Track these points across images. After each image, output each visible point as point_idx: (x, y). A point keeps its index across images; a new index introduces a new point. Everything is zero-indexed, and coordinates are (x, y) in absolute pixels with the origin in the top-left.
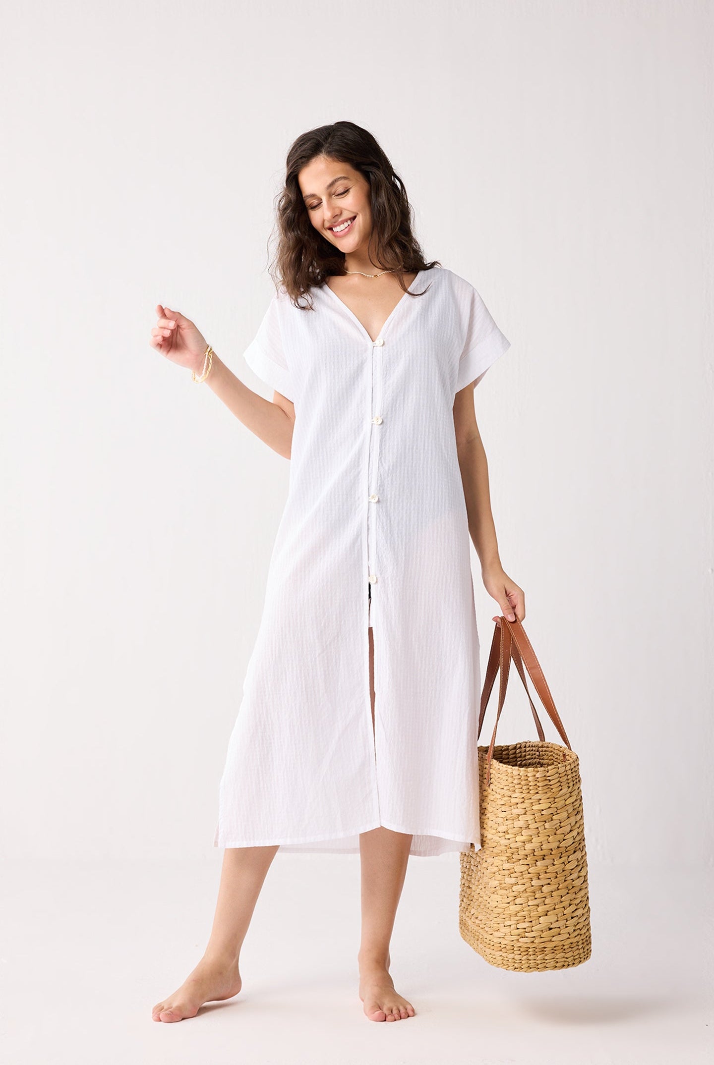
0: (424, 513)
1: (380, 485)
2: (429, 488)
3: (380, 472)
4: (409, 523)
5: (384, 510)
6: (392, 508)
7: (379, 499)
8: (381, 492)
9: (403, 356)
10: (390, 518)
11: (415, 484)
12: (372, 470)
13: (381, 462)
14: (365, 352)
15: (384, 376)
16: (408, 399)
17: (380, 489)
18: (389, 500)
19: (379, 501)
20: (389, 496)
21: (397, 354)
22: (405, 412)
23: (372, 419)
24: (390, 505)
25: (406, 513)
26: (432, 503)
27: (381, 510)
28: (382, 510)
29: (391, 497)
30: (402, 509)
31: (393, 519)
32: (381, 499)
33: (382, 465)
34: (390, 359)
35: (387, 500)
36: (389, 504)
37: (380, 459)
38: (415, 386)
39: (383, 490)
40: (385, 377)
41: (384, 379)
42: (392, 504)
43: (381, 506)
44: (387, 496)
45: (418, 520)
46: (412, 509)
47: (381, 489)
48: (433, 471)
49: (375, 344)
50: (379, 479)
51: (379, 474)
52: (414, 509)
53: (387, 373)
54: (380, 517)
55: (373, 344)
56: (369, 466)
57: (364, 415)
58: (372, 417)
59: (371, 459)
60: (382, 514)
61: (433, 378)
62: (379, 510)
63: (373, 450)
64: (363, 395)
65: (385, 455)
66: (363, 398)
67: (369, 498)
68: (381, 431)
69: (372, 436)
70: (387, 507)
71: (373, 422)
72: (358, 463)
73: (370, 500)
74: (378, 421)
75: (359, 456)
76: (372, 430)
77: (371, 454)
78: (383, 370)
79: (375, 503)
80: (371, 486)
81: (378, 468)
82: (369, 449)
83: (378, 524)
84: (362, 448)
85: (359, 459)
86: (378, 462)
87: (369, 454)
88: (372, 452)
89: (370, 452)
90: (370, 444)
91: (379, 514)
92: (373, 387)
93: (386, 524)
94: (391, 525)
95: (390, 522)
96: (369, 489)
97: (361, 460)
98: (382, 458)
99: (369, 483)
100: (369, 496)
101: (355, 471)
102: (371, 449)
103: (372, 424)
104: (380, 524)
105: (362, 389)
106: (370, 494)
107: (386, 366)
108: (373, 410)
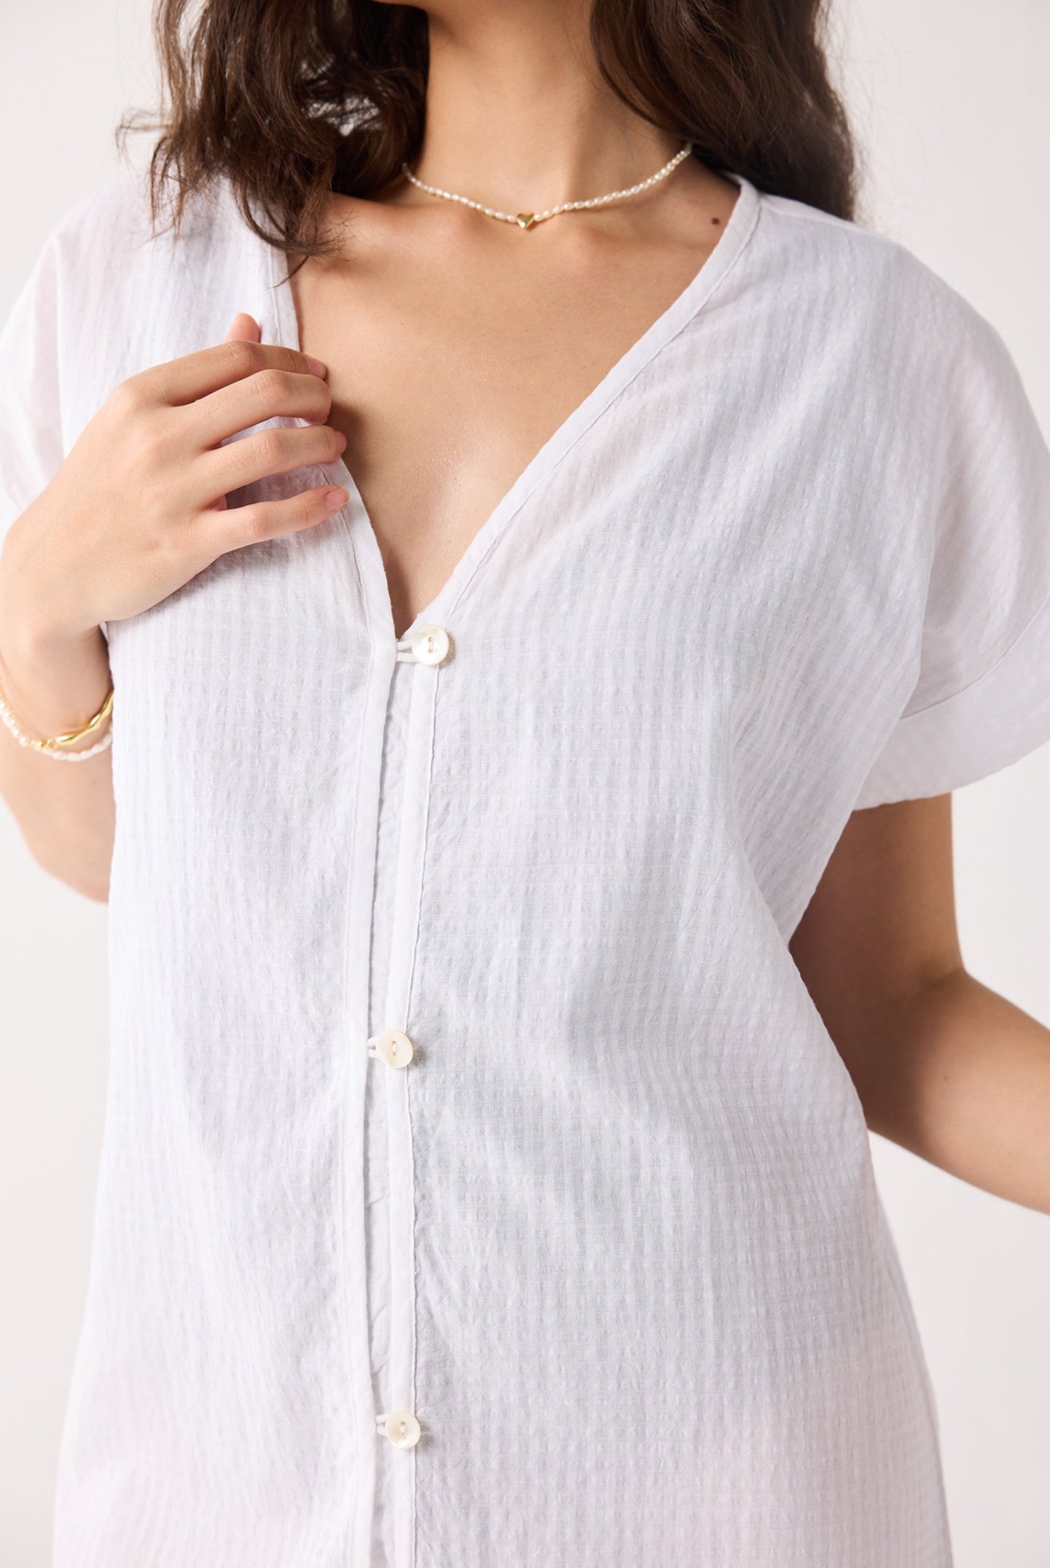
0: (650, 1481)
1: (428, 1365)
2: (670, 1366)
3: (426, 1300)
4: (579, 1535)
5: (451, 1482)
6: (494, 1464)
7: (424, 1428)
8: (436, 1393)
9: (530, 730)
10: (484, 1516)
11: (602, 1354)
12: (387, 1291)
13: (429, 1250)
14: (353, 687)
15: (434, 820)
16: (543, 947)
17: (429, 1382)
18: (476, 1429)
19: (426, 1442)
20: (475, 1411)
21: (500, 715)
22: (525, 1015)
23: (370, 1036)
24: (485, 1448)
25: (562, 1486)
26: (687, 1433)
27: (436, 1479)
28: (444, 1480)
29: (486, 1414)
30: (543, 1468)
31: (496, 1518)
32: (436, 1428)
33: (434, 1265)
34: (466, 734)
35: (465, 1429)
36: (475, 1447)
37: (421, 1235)
38: (579, 889)
39: (447, 1382)
40: (441, 824)
41: (432, 838)
42: (494, 1446)
43: (436, 1464)
44: (467, 1410)
45: (618, 1516)
46: (589, 1464)
47: (437, 1379)
48: (691, 1283)
49: (409, 650)
50: (424, 1331)
51: (422, 1311)
52: (599, 1466)
53: (448, 805)
54: (434, 1514)
55: (398, 651)
56: (369, 1267)
57: (331, 1011)
58: (370, 1025)
59: (377, 1231)
60: (442, 1500)
61: (677, 836)
62: (427, 1479)
63: (384, 1189)
64: (329, 906)
65: (444, 1219)
66: (328, 926)
67: (380, 1418)
68: (416, 1096)
69: (371, 1119)
70: (467, 1461)
71: (372, 1054)
72: (318, 1245)
73: (383, 1431)
74: (394, 1054)
75: (319, 1213)
76: (369, 1092)
77: (378, 1210)
78: (433, 789)
79: (409, 1450)
80: (384, 1368)
81: (415, 1280)
82: (362, 1183)
83: (422, 1544)
84: (329, 1179)
85: (319, 1228)
86: (415, 1253)
87: (368, 1209)
88: (381, 1198)
89: (372, 1199)
90: (366, 1160)
91: (429, 1498)
92: (379, 873)
93: (464, 1550)
94: (487, 1549)
95: (484, 1533)
96: (374, 1376)
97: (327, 1233)
98: (432, 1231)
99: (373, 1351)
100: (378, 1409)
101: (307, 1281)
102: (374, 1183)
103: (371, 1063)
104: (431, 1549)
105: (323, 878)
106: (384, 1403)
107: (449, 771)
108: (374, 989)
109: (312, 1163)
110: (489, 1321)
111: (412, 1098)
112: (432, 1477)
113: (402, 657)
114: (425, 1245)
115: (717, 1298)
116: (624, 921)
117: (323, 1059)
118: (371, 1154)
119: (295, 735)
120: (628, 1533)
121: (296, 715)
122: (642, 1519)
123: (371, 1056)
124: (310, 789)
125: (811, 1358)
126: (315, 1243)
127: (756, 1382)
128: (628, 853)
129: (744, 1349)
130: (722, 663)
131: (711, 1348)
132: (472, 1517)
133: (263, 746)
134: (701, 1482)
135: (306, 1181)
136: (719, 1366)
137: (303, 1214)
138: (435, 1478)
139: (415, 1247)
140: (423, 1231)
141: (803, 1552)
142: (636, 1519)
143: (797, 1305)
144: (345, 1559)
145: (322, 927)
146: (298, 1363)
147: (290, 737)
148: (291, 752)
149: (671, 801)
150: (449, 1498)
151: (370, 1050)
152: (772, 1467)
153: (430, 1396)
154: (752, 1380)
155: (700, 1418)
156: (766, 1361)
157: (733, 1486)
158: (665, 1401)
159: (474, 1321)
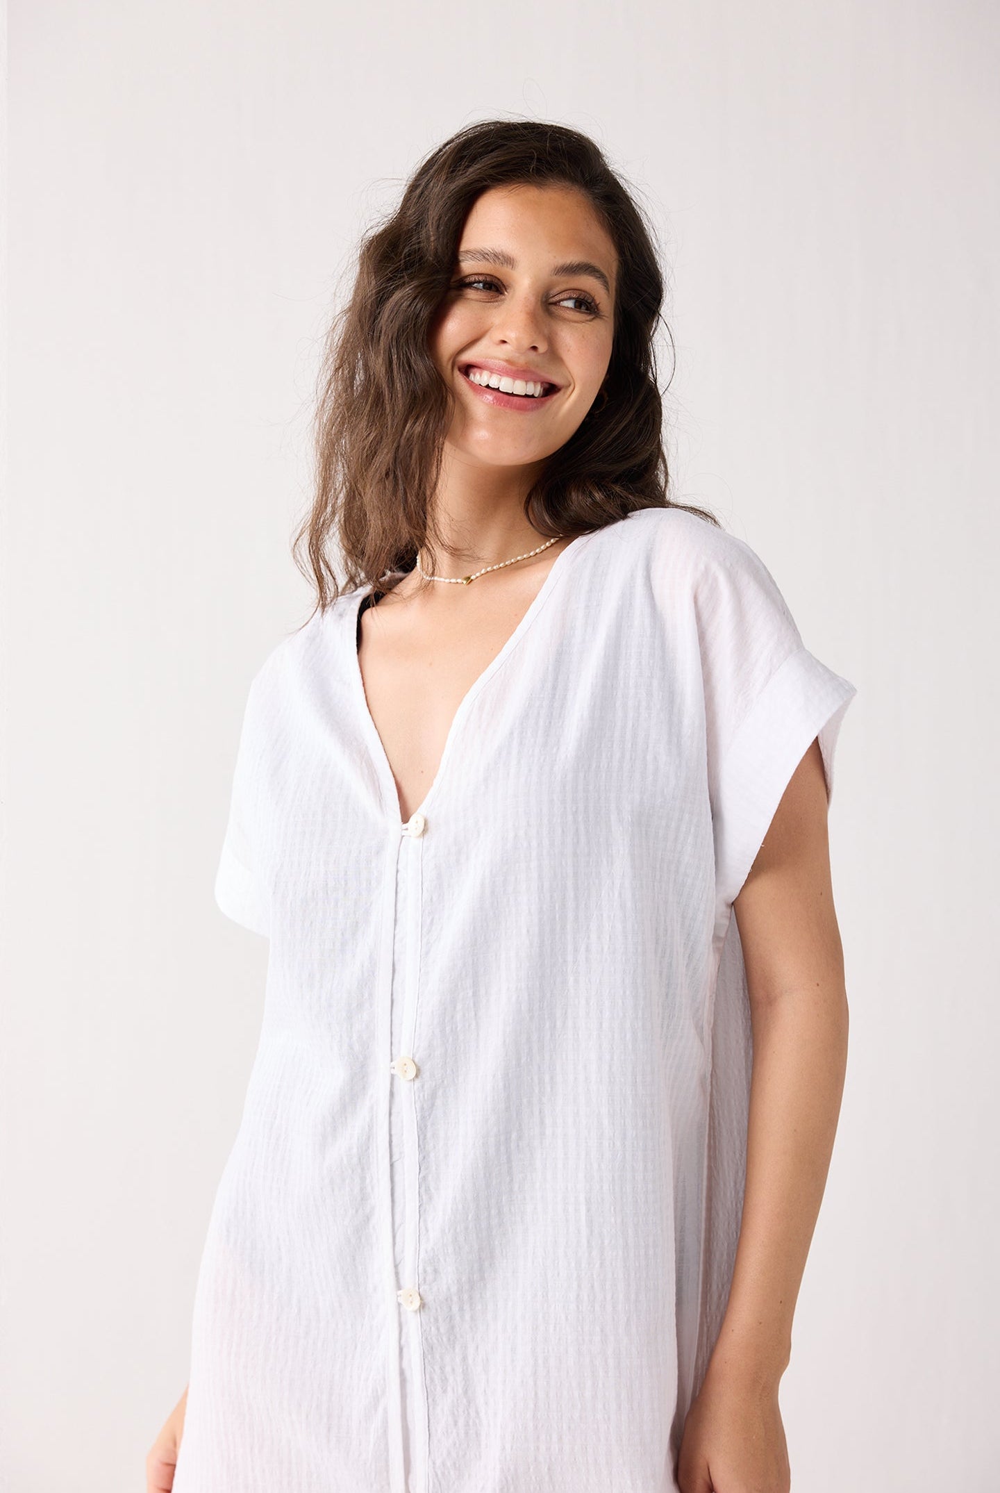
1: (425, 1261)
7: (422, 1298)
12: (403, 1215)
13: (427, 1189)
14: (378, 853)
15: (425, 930)
17: (426, 1271)
19: (424, 1306)
32: (429, 1298)
33: (430, 1198)
34: (439, 876)
37: (423, 1181)
40: (429, 931)
41: (424, 941)
43: (431, 1319)
47: (430, 1269)
49: (407, 829)
53: (432, 920)
54: (434, 1350)
55: (402, 830)
56: (393, 1201)
57: (368, 1047)
58: (391, 1054)
59: (397, 1178)
60: (438, 1341)
61: (557, 916)
62: (428, 1329)
63: (401, 1153)
64: (366, 983)
65: (436, 1169)
66: (366, 995)
67: (400, 1292)
68: (419, 1097)
69: (393, 1111)
70: (451, 1317)
71: (393, 1072)
72: (362, 1189)
73: (401, 1300)
74: (406, 1071)
75: (363, 1169)
76: (392, 1094)
77: (397, 1166)
78: (423, 911)
79: (416, 1312)
80: (402, 1262)
81: (419, 1208)
82: (388, 1151)
83: (428, 1368)
84: (368, 1148)
85: (363, 1179)
86: (419, 1192)
87: (392, 1165)
88: (400, 1159)
89: (394, 1160)
90: (390, 1135)
91: (430, 1341)
92: (396, 962)
93: (453, 1370)
94: (467, 1369)
95: (464, 1359)
96: (396, 1266)
97: (368, 1181)
98: (430, 1178)
99: (396, 1249)
100: (399, 1287)
101: (357, 1211)
102: (395, 1150)
103: (393, 1077)
104: (434, 1370)
105: (363, 966)
106: (402, 1282)
107: (431, 899)
108: (394, 1033)
109: (358, 1139)
110: (458, 1230)
111: (417, 1098)
112: (431, 1328)
113: (404, 833)
114: (426, 1187)
115: (588, 1210)
116: (530, 973)
117: (363, 1077)
118: (393, 1133)
119: (346, 884)
120: (540, 1362)
121: (346, 872)
122: (548, 1352)
123: (392, 1072)
124: (357, 916)
125: (651, 1252)
126: (361, 1188)
127: (614, 1265)
128: (528, 931)
129: (606, 1242)
130: (577, 808)
131: (584, 1241)
132: (457, 1350)
133: (329, 892)
134: (582, 1329)
135: (355, 1150)
136: (590, 1253)
137: (353, 1172)
138: (433, 1329)
139: (419, 1188)
140: (425, 1178)
141: (647, 1373)
142: (544, 1352)
143: (644, 1219)
144: (384, 1380)
145: (363, 996)
146: (354, 1260)
147: (344, 886)
148: (345, 894)
149: (551, 897)
150: (442, 1339)
151: (392, 1070)
152: (626, 1318)
153: (427, 1279)
154: (611, 1264)
155: (579, 1286)
156: (621, 1253)
157: (602, 1331)
158: (559, 1274)
159: (449, 1231)
